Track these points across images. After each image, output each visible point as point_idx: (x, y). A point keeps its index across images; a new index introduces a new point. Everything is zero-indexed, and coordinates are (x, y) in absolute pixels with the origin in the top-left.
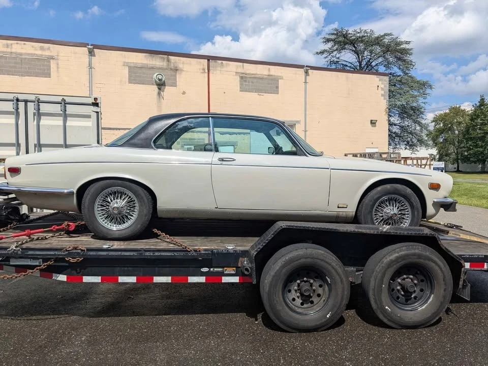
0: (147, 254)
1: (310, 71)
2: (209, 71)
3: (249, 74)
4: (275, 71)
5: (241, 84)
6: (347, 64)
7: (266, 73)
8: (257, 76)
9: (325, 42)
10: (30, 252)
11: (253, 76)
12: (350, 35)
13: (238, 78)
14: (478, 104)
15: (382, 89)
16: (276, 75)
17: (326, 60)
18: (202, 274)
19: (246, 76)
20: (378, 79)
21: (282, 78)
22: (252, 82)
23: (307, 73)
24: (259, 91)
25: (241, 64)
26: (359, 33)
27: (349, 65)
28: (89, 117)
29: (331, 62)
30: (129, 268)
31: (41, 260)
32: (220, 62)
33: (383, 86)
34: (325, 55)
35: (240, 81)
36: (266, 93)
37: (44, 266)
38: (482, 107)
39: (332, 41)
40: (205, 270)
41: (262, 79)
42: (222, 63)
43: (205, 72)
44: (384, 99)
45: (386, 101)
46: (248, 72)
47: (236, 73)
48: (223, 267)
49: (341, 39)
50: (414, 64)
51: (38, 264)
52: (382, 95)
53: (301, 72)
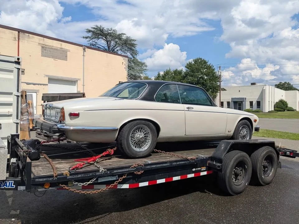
0: (174, 164)
1: (86, 49)
2: (19, 40)
3: (47, 46)
4: (65, 46)
5: (42, 52)
6: (101, 47)
7: (59, 46)
8: (53, 48)
9: (88, 32)
10: (115, 171)
11: (50, 47)
12: (105, 31)
13: (40, 48)
14: (157, 76)
15: (125, 65)
16: (66, 48)
17: (89, 42)
18: (193, 172)
19: (46, 47)
20: (123, 59)
21: (70, 51)
22: (50, 51)
23: (84, 50)
24: (55, 57)
25: (42, 38)
26: (110, 30)
27: (102, 48)
28: (11, 71)
29: (91, 44)
30: (162, 174)
31: (117, 176)
32: (27, 34)
33: (125, 63)
34: (88, 40)
35: (42, 50)
36: (59, 59)
37: (121, 179)
38: (159, 78)
39: (92, 32)
40: (194, 170)
41: (57, 49)
42: (29, 35)
43: (16, 40)
44: (126, 70)
45: (126, 71)
46: (47, 44)
47: (39, 43)
48: (201, 167)
49: (99, 32)
50: (138, 52)
51: (115, 179)
52: (125, 68)
53: (81, 48)
